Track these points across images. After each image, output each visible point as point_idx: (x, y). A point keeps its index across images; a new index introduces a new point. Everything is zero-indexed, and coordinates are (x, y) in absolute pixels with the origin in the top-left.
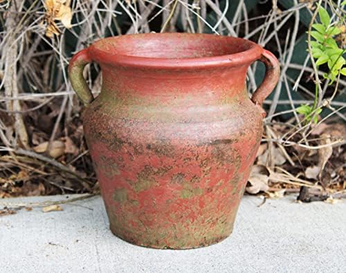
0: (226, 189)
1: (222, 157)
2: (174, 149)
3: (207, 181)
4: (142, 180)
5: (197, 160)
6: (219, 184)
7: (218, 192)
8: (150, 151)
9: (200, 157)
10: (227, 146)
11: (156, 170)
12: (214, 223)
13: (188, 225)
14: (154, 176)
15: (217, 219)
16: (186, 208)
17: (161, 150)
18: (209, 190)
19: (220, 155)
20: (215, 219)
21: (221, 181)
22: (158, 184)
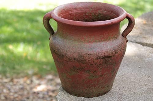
0: (109, 75)
1: (107, 63)
2: (85, 60)
3: (100, 73)
4: (72, 71)
5: (96, 65)
6: (105, 73)
7: (105, 76)
8: (75, 61)
9: (97, 64)
10: (109, 59)
11: (78, 68)
12: (104, 87)
13: (92, 89)
14: (77, 71)
15: (105, 86)
16: (91, 83)
17: (80, 61)
18: (101, 76)
20: (104, 86)
21: (107, 72)
22: (79, 73)
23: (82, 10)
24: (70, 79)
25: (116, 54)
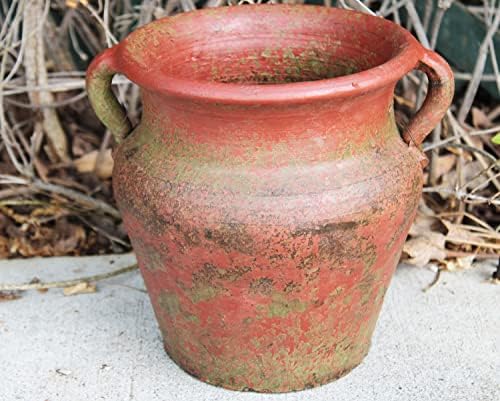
0: (349, 299)
1: (338, 251)
2: (251, 240)
3: (314, 290)
4: (200, 284)
5: (293, 258)
6: (335, 293)
7: (334, 306)
8: (211, 242)
9: (298, 253)
10: (348, 234)
11: (223, 272)
12: (330, 352)
13: (283, 357)
14: (220, 281)
15: (335, 345)
16: (278, 331)
17: (229, 241)
18: (319, 303)
19: (336, 249)
20: (330, 345)
21: (339, 288)
22: (228, 294)
23: (245, 39)
24: (193, 319)
25: (377, 215)
